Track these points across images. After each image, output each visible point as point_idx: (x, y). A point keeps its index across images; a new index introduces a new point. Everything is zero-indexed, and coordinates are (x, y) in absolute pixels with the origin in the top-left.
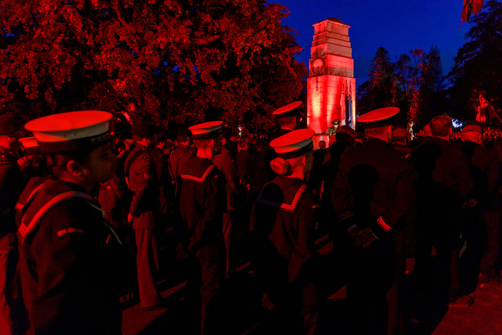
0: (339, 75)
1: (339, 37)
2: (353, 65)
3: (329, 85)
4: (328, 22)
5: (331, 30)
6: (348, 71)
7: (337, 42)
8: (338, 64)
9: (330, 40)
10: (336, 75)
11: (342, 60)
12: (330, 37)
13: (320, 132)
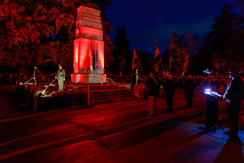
0: (91, 39)
1: (92, 16)
2: (102, 33)
3: (82, 44)
4: (83, 7)
5: (85, 12)
6: (97, 37)
7: (90, 19)
8: (90, 32)
9: (84, 18)
10: (88, 38)
11: (93, 30)
12: (84, 16)
13: (78, 72)
